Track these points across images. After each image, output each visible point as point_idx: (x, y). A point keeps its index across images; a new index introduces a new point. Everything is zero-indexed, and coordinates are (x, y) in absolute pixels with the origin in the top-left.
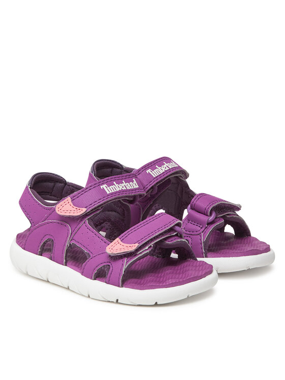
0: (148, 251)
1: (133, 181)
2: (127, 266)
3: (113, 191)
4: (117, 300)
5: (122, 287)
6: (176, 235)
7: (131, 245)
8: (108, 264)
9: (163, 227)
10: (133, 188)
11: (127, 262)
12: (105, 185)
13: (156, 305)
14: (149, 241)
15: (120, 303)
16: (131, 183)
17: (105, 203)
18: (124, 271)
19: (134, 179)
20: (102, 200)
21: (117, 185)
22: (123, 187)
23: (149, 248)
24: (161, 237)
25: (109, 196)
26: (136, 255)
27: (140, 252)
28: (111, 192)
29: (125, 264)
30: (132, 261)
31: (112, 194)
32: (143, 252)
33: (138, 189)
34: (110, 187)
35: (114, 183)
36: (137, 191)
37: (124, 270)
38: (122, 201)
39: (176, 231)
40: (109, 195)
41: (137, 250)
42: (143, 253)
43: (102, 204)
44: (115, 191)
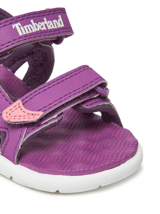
0: (56, 120)
1: (57, 19)
2: (26, 139)
3: (28, 32)
4: (11, 178)
5: (18, 163)
6: (97, 97)
7: (34, 113)
8: (5, 130)
9: (81, 89)
10: (56, 27)
11: (27, 133)
12: (19, 24)
13: (57, 192)
14: (59, 107)
15: (14, 181)
16: (54, 21)
17: (15, 47)
18: (21, 146)
19: (60, 16)
20: (11, 43)
21: (34, 24)
22: (42, 27)
23: (58, 116)
24: (77, 101)
25: (21, 39)
26: (39, 126)
27: (46, 121)
28: (24, 33)
29: (24, 136)
30: (33, 133)
31: (26, 36)
32: (49, 121)
33: (63, 28)
34: (25, 27)
35: (32, 21)
36: (61, 31)
37: (21, 144)
38: (40, 43)
39: (97, 93)
40: (21, 37)
41: (41, 120)
42: (49, 124)
43: (11, 49)
44: (31, 32)
